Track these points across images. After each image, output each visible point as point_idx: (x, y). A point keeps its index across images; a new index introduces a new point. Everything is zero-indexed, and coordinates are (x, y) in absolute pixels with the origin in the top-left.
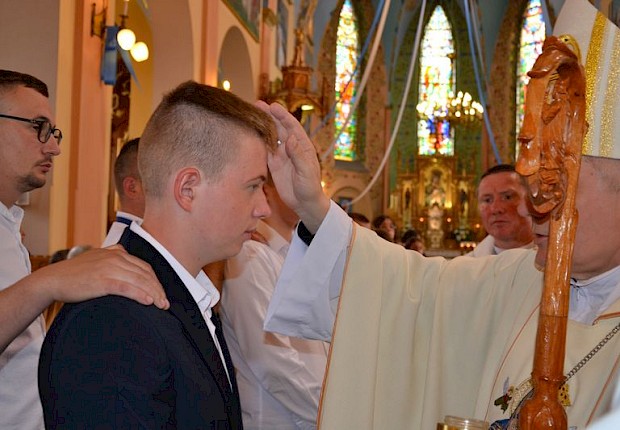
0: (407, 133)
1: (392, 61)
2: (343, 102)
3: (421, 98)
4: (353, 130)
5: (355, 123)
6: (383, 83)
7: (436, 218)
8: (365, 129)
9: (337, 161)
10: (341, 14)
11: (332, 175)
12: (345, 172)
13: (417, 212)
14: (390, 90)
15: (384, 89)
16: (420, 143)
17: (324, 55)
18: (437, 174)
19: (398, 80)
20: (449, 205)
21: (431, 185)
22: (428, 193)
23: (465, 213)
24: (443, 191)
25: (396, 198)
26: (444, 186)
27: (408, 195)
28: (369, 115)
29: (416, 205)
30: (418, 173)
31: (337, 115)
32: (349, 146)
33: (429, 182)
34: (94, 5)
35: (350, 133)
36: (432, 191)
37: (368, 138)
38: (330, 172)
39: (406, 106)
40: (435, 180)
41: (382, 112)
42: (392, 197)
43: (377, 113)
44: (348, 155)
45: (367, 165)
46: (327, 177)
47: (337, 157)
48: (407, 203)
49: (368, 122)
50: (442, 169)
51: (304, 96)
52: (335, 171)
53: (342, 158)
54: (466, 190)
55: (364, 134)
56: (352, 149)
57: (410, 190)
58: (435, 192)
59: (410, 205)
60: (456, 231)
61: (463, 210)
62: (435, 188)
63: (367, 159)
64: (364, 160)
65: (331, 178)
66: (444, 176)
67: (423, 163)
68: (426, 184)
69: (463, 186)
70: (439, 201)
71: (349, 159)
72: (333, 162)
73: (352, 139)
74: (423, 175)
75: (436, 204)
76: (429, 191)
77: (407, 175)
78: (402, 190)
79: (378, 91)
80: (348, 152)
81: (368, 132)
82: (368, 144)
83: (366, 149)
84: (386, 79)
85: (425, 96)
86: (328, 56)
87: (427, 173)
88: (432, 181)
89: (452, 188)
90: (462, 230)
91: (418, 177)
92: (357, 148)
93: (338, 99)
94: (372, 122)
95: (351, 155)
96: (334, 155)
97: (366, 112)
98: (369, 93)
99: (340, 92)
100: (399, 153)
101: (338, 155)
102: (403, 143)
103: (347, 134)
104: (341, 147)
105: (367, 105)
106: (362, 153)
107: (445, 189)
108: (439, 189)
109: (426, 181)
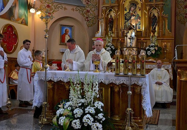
11: (53, 7)
12: (64, 6)
18: (134, 4)
20: (143, 28)
21: (129, 13)
22: (127, 19)
23: (156, 34)
26: (139, 13)
27: (112, 21)
30: (119, 3)
33: (128, 11)
38: (50, 5)
48: (111, 27)
54: (156, 15)
57: (113, 17)
58: (133, 18)
59: (113, 29)
60: (148, 48)
61: (154, 31)
62: (132, 15)
65: (51, 9)
66: (140, 6)
68: (125, 12)
74: (123, 5)
77: (109, 5)
89: (145, 13)
90: (152, 46)
91: (119, 7)
107: (140, 16)
108: (136, 16)
109: (126, 10)
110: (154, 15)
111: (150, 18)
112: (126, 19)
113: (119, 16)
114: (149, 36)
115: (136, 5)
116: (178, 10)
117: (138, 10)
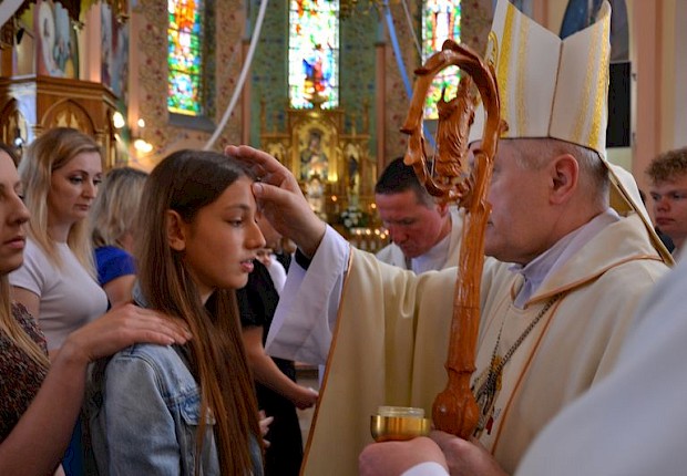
0: (274, 79)
2: (180, 30)
3: (293, 30)
4: (196, 71)
5: (199, 62)
6: (239, 7)
7: (316, 196)
8: (214, 71)
9: (171, 114)
11: (166, 135)
12: (184, 131)
14: (248, 16)
15: (241, 15)
16: (292, 93)
18: (316, 134)
20: (333, 178)
21: (308, 150)
22: (305, 161)
23: (356, 189)
24: (325, 159)
26: (326, 151)
28: (218, 51)
30: (290, 132)
31: (173, 48)
32: (191, 94)
33: (305, 146)
35: (192, 75)
36: (310, 159)
37: (219, 83)
38: (161, 130)
40: (314, 142)
41: (238, 48)
43: (232, 49)
44: (189, 108)
46: (158, 138)
47: (172, 110)
49: (219, 62)
50: (322, 128)
52: (169, 129)
53: (180, 110)
54: (356, 156)
55: (212, 77)
56: (196, 99)
58: (315, 159)
60: (344, 214)
61: (352, 184)
62: (314, 154)
63: (218, 112)
64: (212, 114)
65: (163, 138)
66: (326, 138)
67: (297, 118)
68: (301, 148)
69: (353, 151)
70: (319, 171)
71: (192, 113)
72: (166, 116)
73: (195, 84)
74: (297, 136)
75: (316, 176)
76: (305, 159)
77: (274, 135)
79: (232, 17)
80: (190, 103)
81: (218, 74)
82: (218, 92)
83: (216, 100)
85: (298, 29)
87: (303, 133)
88: (310, 144)
89: (338, 154)
90: (353, 212)
91: (290, 139)
92: (203, 97)
93: (172, 24)
94: (224, 61)
95: (195, 107)
96: (167, 105)
97: (215, 46)
98: (219, 19)
99: (175, 15)
100: (262, 104)
101: (175, 106)
102: (270, 94)
103: (187, 77)
104: (178, 95)
105: (217, 36)
106: (210, 105)
107: (328, 155)
108: (319, 155)
109: (302, 144)
110: (352, 157)
111: (345, 159)
112: (302, 160)
113: (291, 155)
114: (346, 194)
115: (320, 138)
116: (389, 147)
117: (323, 145)
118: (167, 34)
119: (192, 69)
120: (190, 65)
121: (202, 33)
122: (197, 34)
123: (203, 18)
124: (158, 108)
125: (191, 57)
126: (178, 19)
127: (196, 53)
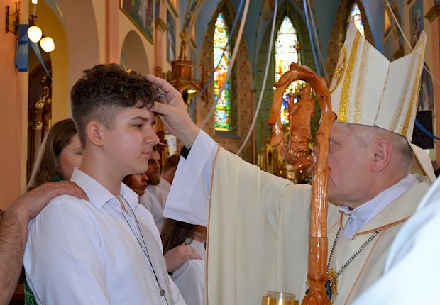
0: (268, 110)
1: (255, 57)
2: (220, 88)
4: (228, 108)
5: (229, 104)
6: (249, 74)
7: (292, 171)
8: (237, 108)
9: (217, 131)
10: (216, 25)
12: (223, 140)
13: (277, 166)
14: (253, 78)
15: (249, 78)
17: (205, 54)
19: (259, 71)
25: (262, 157)
27: (270, 155)
28: (239, 97)
29: (276, 162)
31: (216, 98)
32: (225, 120)
34: (8, 7)
35: (226, 110)
37: (239, 114)
39: (265, 90)
41: (248, 95)
42: (259, 156)
43: (245, 96)
44: (225, 127)
45: (239, 134)
47: (217, 129)
48: (270, 160)
49: (239, 102)
51: (189, 82)
52: (216, 139)
53: (220, 129)
55: (236, 111)
56: (228, 122)
57: (272, 151)
59: (272, 162)
60: (307, 179)
63: (239, 129)
64: (237, 130)
71: (226, 130)
72: (214, 133)
73: (227, 115)
77: (269, 140)
78: (266, 152)
79: (246, 79)
80: (225, 125)
81: (239, 109)
82: (239, 119)
83: (238, 122)
84: (251, 71)
86: (208, 55)
92: (231, 121)
93: (216, 86)
94: (241, 102)
95: (228, 126)
96: (214, 127)
97: (237, 95)
98: (239, 81)
99: (217, 81)
100: (262, 124)
101: (218, 127)
102: (266, 117)
103: (224, 112)
104: (220, 121)
105: (238, 90)
106: (235, 125)
118: (214, 91)
119: (226, 107)
120: (225, 105)
121: (230, 89)
122: (228, 89)
123: (231, 81)
124: (210, 129)
125: (225, 101)
126: (219, 83)
127: (227, 99)
